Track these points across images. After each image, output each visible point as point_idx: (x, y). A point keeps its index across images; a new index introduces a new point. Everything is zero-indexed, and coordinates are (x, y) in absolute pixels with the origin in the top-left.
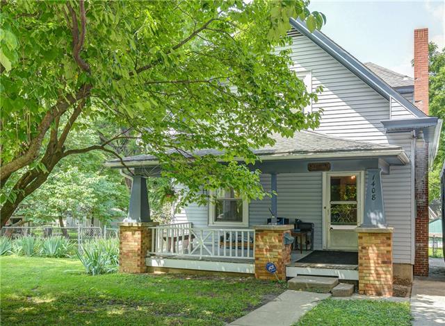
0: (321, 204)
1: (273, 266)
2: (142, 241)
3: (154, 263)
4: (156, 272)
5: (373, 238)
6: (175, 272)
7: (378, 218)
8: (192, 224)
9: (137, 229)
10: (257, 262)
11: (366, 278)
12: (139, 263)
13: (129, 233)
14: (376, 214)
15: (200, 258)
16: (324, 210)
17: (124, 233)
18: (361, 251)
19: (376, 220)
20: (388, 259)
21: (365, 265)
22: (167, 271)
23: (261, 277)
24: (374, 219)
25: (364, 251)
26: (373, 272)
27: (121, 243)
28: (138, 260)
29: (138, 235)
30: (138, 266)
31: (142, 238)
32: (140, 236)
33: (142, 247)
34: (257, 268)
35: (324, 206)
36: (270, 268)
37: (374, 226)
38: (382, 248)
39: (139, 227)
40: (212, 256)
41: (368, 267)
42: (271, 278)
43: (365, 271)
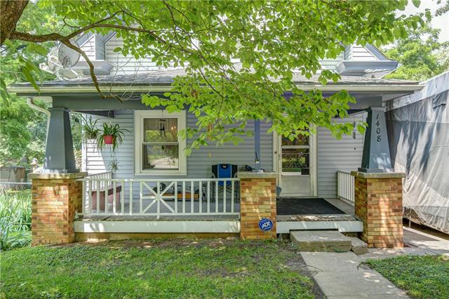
0: (272, 148)
1: (268, 223)
2: (70, 199)
3: (87, 228)
4: (90, 240)
5: (384, 184)
6: (120, 237)
7: (386, 164)
8: (112, 174)
9: (61, 182)
10: (243, 218)
11: (375, 230)
12: (67, 230)
13: (49, 189)
14: (383, 159)
15: (158, 218)
16: (275, 155)
17: (39, 188)
18: (371, 200)
19: (383, 165)
20: (399, 206)
21: (374, 215)
22: (108, 238)
23: (248, 237)
24: (381, 165)
25: (374, 199)
26: (383, 222)
27: (34, 203)
28: (65, 226)
29: (64, 191)
30: (65, 234)
31: (70, 195)
32: (67, 192)
33: (70, 207)
34: (243, 226)
35: (275, 150)
36: (264, 226)
37: (381, 171)
38: (393, 195)
39: (65, 180)
40: (175, 213)
41: (379, 217)
42: (261, 237)
43: (374, 222)
